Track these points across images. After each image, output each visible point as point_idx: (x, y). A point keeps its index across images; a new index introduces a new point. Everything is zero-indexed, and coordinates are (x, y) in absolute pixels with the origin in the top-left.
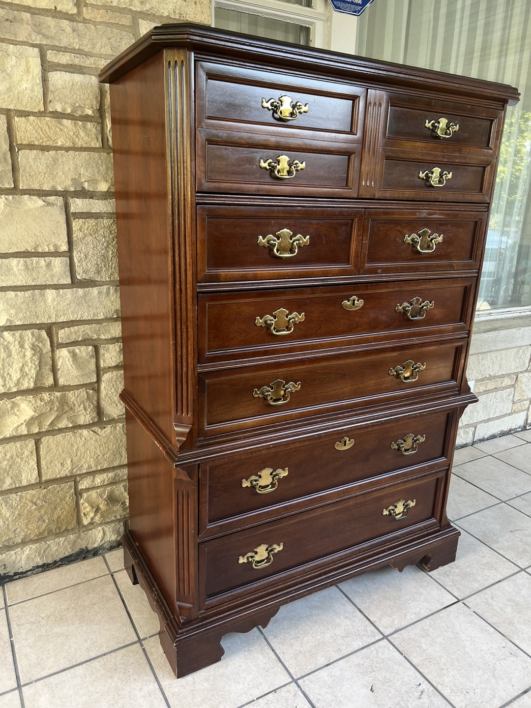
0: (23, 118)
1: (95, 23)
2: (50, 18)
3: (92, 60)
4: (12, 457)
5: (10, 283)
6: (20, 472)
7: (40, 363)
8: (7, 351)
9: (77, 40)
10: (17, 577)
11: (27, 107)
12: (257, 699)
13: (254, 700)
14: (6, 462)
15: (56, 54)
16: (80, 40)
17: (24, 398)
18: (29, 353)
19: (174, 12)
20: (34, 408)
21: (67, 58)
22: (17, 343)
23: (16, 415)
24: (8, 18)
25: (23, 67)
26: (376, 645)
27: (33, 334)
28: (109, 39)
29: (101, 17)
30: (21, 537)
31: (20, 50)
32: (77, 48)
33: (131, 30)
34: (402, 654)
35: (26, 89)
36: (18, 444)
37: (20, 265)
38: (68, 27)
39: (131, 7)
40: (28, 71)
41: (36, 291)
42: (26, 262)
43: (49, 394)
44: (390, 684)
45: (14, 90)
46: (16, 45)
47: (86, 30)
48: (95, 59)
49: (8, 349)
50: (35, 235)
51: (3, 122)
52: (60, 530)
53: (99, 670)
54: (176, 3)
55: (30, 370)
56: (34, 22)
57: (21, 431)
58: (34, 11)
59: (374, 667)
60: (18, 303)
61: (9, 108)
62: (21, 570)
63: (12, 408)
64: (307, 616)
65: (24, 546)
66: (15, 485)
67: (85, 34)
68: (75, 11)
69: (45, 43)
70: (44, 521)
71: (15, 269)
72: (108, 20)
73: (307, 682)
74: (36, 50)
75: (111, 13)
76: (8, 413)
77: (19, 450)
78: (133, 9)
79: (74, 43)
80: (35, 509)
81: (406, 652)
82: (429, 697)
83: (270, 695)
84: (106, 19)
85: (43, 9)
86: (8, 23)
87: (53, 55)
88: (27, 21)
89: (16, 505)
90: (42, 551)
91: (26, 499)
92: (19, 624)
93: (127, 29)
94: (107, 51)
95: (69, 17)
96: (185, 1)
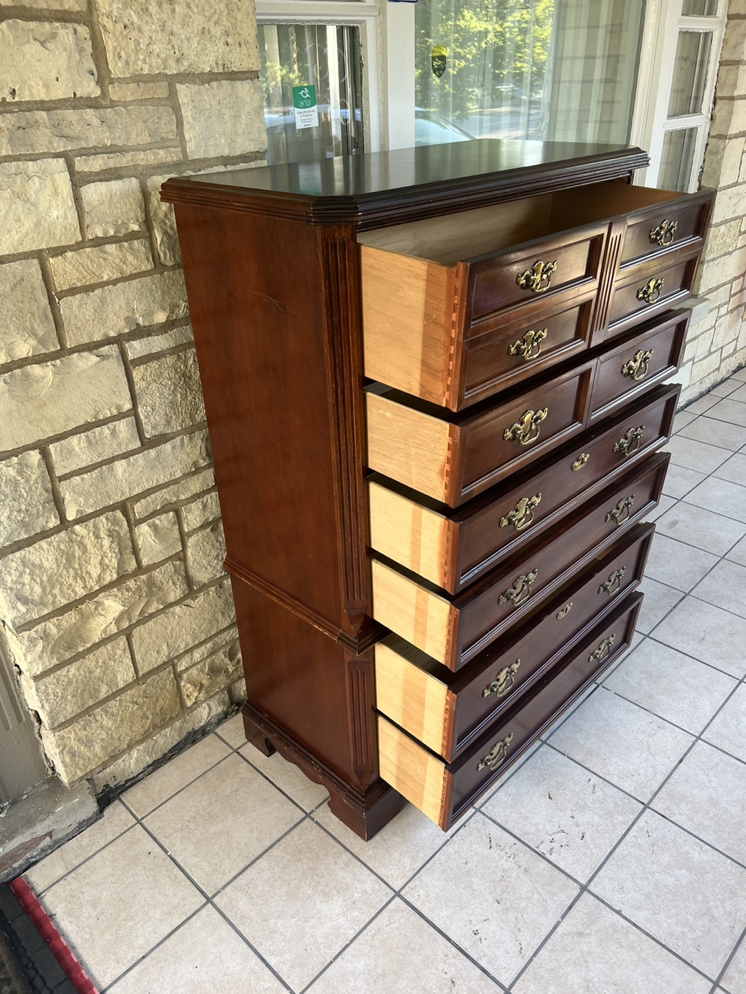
0: (60, 257)
1: (126, 105)
2: (70, 111)
3: (129, 156)
4: (104, 662)
5: (74, 467)
6: (115, 675)
7: (120, 549)
8: (82, 547)
9: (108, 134)
10: (129, 784)
11: (61, 242)
13: (448, 840)
14: (99, 670)
15: (85, 160)
16: (111, 133)
17: (108, 593)
18: (106, 542)
19: (217, 64)
20: (123, 601)
21: (100, 162)
22: (91, 534)
23: (102, 615)
24: (20, 125)
25: (49, 190)
27: (107, 519)
28: (145, 122)
29: (132, 94)
30: (127, 742)
31: (41, 166)
32: (109, 145)
33: (168, 103)
34: (565, 755)
35: (58, 218)
36: (109, 646)
37: (82, 443)
38: (94, 118)
39: (166, 71)
40: (56, 192)
41: (104, 467)
42: (87, 436)
43: (135, 580)
44: (564, 787)
45: (43, 223)
46: (36, 160)
47: (116, 117)
48: (132, 155)
49: (82, 544)
50: (92, 400)
51: (36, 269)
52: (164, 721)
53: (283, 857)
54: (218, 51)
55: (110, 561)
56: (52, 122)
57: (111, 631)
58: (49, 106)
59: (544, 776)
60: (86, 487)
61: (40, 248)
62: (132, 776)
63: (96, 609)
65: (131, 751)
66: (112, 690)
67: (116, 123)
68: (98, 92)
69: (70, 148)
70: (148, 718)
71: (77, 448)
72: (141, 96)
73: (490, 808)
74: (62, 161)
75: (143, 85)
76: (93, 615)
77: (111, 652)
78: (168, 72)
79: (104, 139)
80: (138, 708)
81: (568, 752)
82: (601, 789)
83: (461, 830)
84: (137, 96)
85: (60, 100)
86: (21, 131)
87: (82, 162)
88: (44, 123)
89: (117, 711)
90: (150, 749)
91: (126, 701)
92: (166, 835)
93: (164, 102)
94: (145, 139)
95: (92, 103)
96: (227, 45)
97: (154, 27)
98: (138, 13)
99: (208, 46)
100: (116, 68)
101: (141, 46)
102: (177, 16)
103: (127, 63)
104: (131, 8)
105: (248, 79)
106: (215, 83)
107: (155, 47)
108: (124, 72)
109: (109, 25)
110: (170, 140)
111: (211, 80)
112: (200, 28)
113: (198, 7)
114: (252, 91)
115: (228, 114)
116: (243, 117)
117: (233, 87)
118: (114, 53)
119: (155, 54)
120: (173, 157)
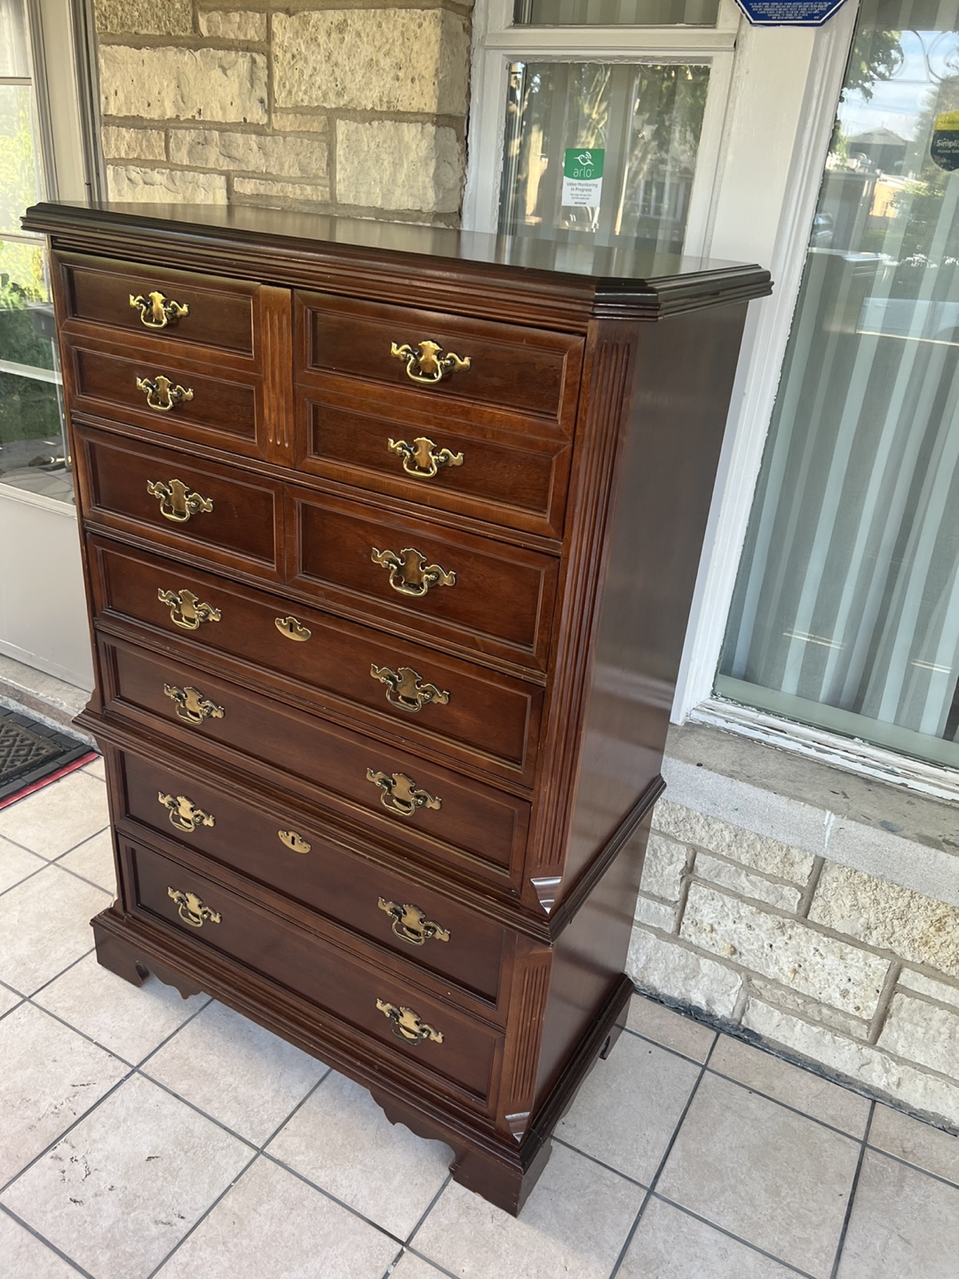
1: (285, 135)
2: (239, 134)
3: (279, 186)
9: (264, 160)
12: (96, 1043)
13: (92, 1040)
15: (241, 182)
16: (267, 161)
19: (381, 100)
21: (252, 186)
24: (200, 140)
26: (239, 1143)
28: (298, 155)
29: (290, 125)
31: (208, 179)
32: (263, 171)
33: (324, 138)
34: (234, 1182)
38: (255, 143)
39: (325, 105)
46: (206, 173)
47: (274, 146)
48: (282, 185)
54: (384, 87)
56: (223, 142)
58: (223, 128)
59: (193, 1151)
64: (256, 1045)
67: (273, 152)
68: (264, 120)
69: (232, 168)
72: (298, 128)
73: (138, 1083)
74: (223, 178)
75: (302, 116)
78: (327, 106)
79: (262, 166)
81: (241, 1186)
82: (164, 1235)
83: (105, 1052)
84: (295, 127)
85: (233, 123)
86: (200, 146)
87: (238, 183)
88: (217, 142)
93: (321, 137)
94: (295, 172)
95: (259, 130)
96: (398, 79)
97: (319, 57)
98: (307, 43)
99: (374, 79)
100: (281, 98)
101: (304, 77)
102: (344, 46)
103: (290, 92)
104: (302, 38)
105: (418, 122)
106: (377, 122)
107: (318, 78)
108: (286, 103)
109: (280, 55)
110: (321, 177)
111: (373, 120)
112: (367, 59)
113: (368, 36)
114: (419, 136)
115: (387, 160)
116: (405, 166)
117: (397, 129)
118: (279, 83)
119: (317, 86)
120: (318, 196)
